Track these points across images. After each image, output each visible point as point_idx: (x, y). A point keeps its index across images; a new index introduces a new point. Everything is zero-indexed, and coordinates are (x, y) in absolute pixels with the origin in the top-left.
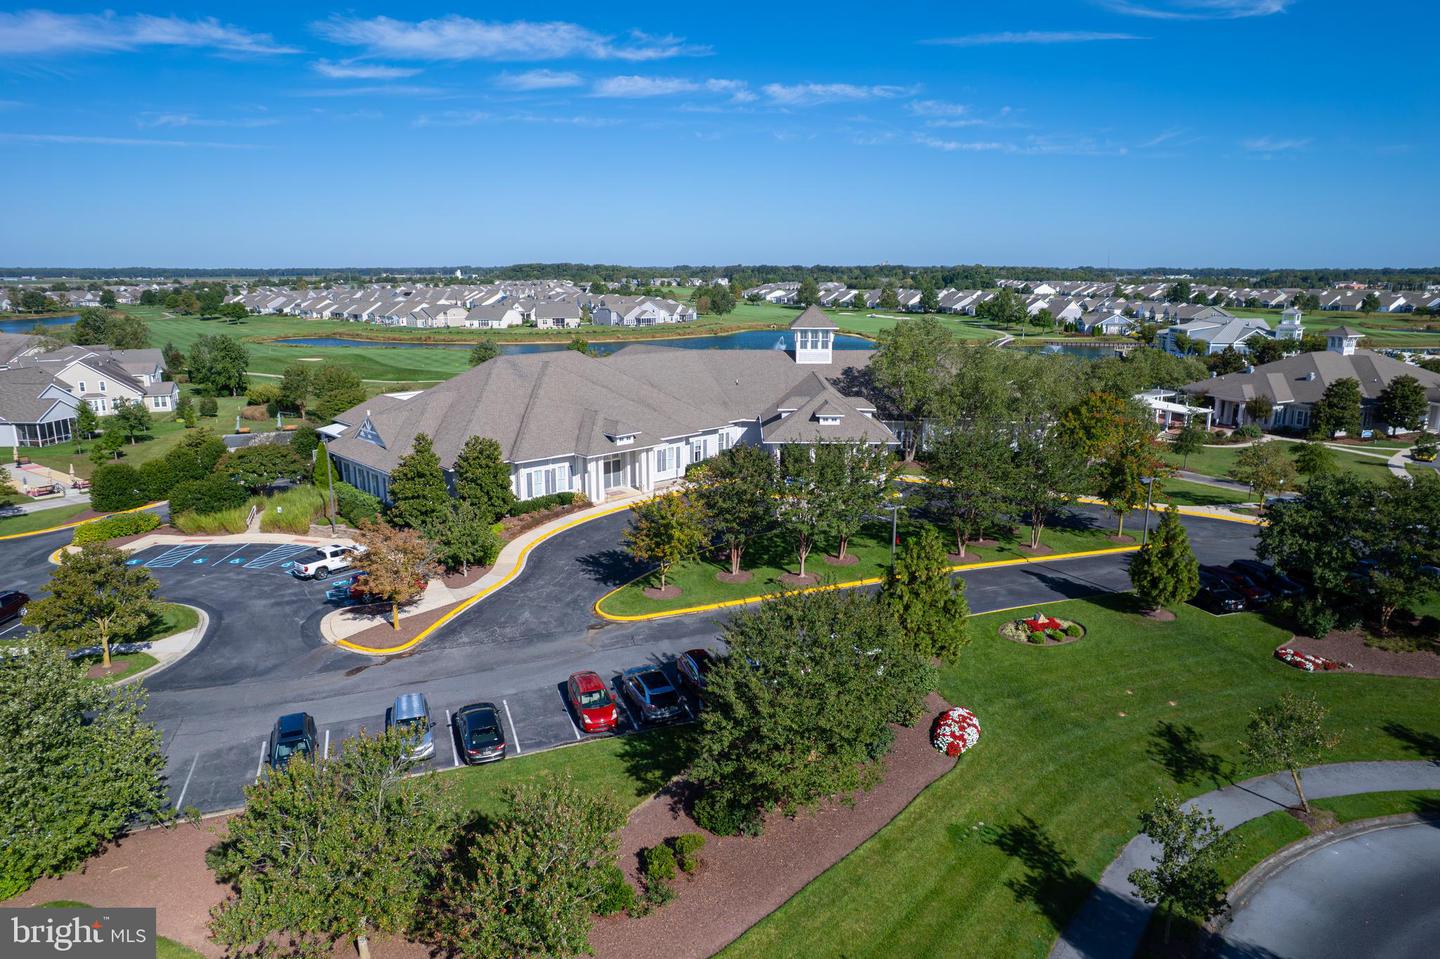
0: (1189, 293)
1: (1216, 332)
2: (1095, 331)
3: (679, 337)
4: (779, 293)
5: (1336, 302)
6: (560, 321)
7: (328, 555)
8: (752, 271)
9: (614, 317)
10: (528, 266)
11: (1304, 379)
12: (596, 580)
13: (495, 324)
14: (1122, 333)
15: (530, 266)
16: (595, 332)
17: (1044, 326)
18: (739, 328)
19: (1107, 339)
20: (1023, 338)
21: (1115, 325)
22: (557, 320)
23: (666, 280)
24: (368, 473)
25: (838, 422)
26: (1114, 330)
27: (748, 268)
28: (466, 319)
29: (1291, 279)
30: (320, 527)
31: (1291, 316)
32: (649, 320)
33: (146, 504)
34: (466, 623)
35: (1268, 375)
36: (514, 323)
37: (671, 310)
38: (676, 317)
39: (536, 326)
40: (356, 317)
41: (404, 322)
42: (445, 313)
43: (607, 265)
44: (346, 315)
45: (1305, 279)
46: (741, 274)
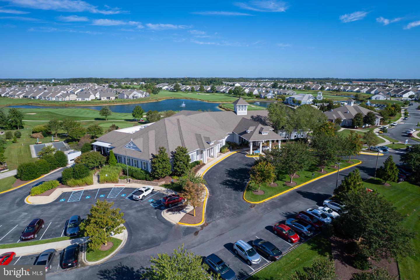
0: (278, 85)
1: (302, 98)
2: (265, 98)
3: (147, 102)
4: (166, 87)
5: (313, 88)
6: (109, 98)
7: (144, 191)
8: (151, 80)
9: (125, 96)
10: (78, 78)
11: (346, 113)
12: (233, 190)
13: (87, 99)
14: (272, 98)
15: (79, 79)
16: (121, 101)
17: (251, 96)
18: (163, 99)
19: (269, 100)
20: (247, 100)
21: (270, 96)
22: (108, 97)
23: (126, 83)
24: (132, 160)
25: (267, 134)
26: (270, 97)
27: (149, 78)
28: (77, 98)
29: (295, 81)
30: (123, 180)
31: (320, 94)
32: (136, 97)
33: (41, 176)
34: (211, 210)
35: (338, 112)
36: (93, 99)
37: (142, 93)
38: (144, 96)
39: (101, 100)
40: (34, 97)
41: (54, 99)
42: (69, 96)
43: (105, 78)
44: (29, 97)
45: (298, 81)
46: (147, 80)
